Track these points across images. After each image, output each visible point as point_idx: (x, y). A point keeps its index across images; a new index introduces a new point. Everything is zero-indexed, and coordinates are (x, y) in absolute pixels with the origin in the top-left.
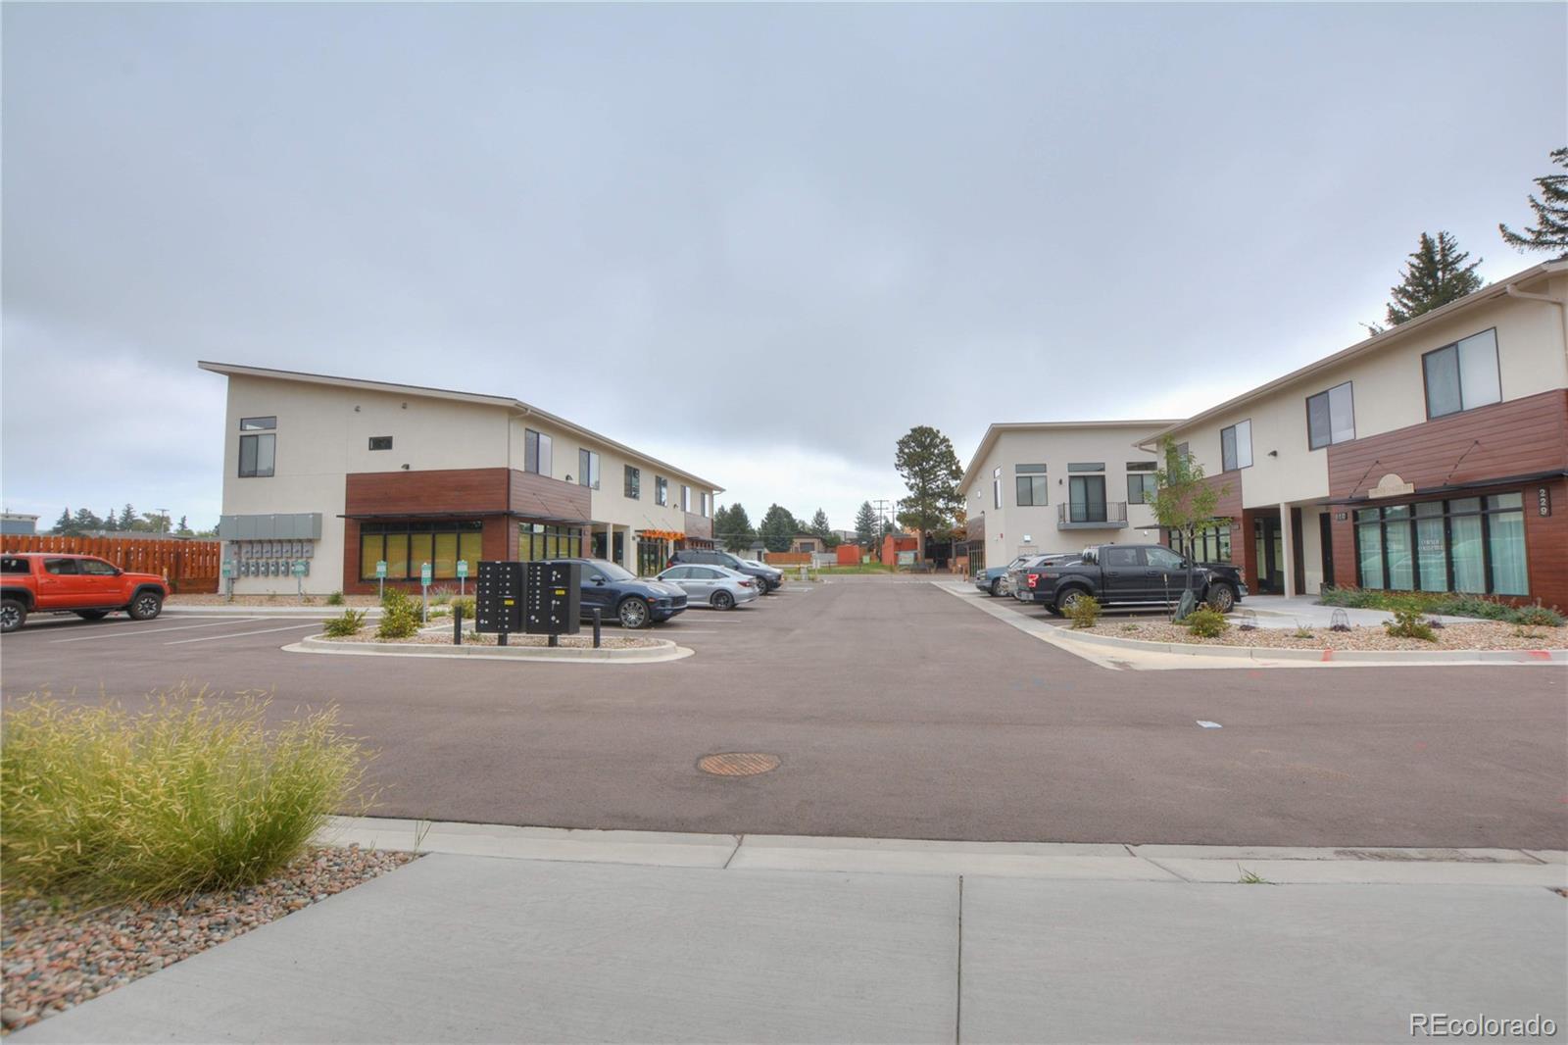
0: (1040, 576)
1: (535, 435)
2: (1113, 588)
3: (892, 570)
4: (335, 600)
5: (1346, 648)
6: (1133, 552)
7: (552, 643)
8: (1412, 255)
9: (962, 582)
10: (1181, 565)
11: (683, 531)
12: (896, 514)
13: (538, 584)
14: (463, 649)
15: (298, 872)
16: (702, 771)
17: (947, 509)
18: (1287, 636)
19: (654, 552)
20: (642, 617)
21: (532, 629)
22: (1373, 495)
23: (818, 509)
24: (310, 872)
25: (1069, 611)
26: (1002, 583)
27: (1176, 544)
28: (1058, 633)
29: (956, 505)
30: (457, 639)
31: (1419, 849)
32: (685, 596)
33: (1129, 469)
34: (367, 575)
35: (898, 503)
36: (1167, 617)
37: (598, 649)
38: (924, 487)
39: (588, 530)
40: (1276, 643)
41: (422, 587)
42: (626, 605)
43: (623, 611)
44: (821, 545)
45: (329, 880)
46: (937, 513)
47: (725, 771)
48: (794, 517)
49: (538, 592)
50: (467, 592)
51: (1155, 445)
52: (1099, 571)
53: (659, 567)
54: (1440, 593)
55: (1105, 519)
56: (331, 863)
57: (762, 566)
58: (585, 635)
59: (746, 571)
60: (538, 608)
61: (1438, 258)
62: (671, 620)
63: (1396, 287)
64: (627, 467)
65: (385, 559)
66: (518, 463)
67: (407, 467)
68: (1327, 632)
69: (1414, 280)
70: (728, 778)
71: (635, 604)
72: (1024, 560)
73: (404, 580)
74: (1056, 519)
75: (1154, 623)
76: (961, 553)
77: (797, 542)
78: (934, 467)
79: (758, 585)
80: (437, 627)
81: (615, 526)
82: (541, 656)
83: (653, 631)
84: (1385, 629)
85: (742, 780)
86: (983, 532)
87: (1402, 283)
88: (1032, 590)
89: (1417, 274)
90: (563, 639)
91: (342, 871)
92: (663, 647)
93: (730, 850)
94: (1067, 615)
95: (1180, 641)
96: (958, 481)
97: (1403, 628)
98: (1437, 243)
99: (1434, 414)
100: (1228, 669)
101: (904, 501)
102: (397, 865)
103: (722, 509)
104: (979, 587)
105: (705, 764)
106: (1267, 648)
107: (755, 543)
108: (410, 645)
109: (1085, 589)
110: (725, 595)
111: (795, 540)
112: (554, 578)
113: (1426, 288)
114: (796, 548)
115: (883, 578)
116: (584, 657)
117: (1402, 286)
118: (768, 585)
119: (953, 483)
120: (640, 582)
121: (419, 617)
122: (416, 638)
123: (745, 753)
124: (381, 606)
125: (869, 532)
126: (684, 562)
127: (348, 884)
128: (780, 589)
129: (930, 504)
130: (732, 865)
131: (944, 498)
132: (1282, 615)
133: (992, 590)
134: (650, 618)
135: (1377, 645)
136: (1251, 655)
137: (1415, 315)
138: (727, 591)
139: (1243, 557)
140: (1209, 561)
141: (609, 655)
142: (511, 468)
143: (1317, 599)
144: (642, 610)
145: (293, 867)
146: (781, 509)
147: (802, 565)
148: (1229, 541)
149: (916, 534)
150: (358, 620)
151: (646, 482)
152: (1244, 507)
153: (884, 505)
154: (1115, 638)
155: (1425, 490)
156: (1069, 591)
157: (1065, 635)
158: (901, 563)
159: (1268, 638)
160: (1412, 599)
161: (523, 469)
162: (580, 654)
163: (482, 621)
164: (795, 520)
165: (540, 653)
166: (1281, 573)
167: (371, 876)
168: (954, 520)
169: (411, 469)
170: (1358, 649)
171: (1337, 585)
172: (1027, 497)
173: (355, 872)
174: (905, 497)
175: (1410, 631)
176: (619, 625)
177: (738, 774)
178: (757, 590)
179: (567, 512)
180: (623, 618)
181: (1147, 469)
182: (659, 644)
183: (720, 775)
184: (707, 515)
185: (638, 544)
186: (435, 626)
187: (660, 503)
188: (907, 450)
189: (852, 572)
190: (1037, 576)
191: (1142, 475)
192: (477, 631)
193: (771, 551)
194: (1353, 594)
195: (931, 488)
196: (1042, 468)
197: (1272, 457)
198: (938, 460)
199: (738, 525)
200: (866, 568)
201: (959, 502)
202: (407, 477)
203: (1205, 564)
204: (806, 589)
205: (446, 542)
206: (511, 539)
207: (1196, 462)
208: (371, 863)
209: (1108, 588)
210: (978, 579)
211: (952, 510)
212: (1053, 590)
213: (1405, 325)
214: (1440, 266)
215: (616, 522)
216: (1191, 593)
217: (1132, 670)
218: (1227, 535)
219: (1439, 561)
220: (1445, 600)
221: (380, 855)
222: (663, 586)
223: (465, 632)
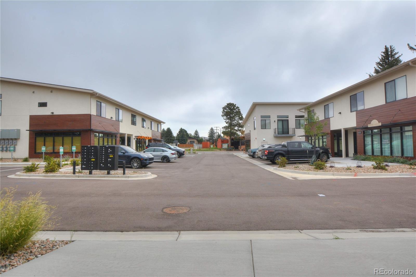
0: (269, 151)
1: (100, 103)
2: (291, 155)
3: (220, 150)
4: (26, 160)
5: (361, 173)
6: (297, 144)
7: (108, 173)
8: (382, 52)
9: (243, 154)
10: (312, 148)
11: (151, 137)
12: (222, 132)
13: (103, 153)
14: (76, 176)
15: (29, 249)
16: (164, 213)
17: (238, 130)
18: (344, 169)
19: (141, 143)
20: (139, 165)
21: (101, 169)
22: (369, 126)
23: (196, 130)
24: (33, 248)
25: (278, 162)
26: (256, 154)
27: (310, 141)
28: (275, 169)
29: (241, 128)
30: (74, 172)
31: (384, 229)
32: (153, 158)
33: (296, 117)
34: (38, 151)
35: (223, 128)
36: (308, 164)
37: (125, 175)
38: (231, 123)
39: (118, 136)
40: (340, 171)
41: (60, 155)
42: (133, 161)
43: (132, 163)
44: (197, 142)
45: (41, 251)
46: (235, 131)
47: (172, 212)
48: (188, 132)
49: (103, 156)
50: (76, 157)
51: (304, 110)
52: (287, 149)
53: (143, 148)
54: (388, 156)
55: (288, 133)
56: (40, 245)
57: (178, 148)
58: (120, 171)
59: (173, 150)
60: (103, 161)
61: (390, 53)
62: (149, 166)
63: (377, 62)
64: (132, 114)
65: (44, 146)
66: (94, 112)
67: (53, 113)
68: (355, 168)
69: (382, 60)
70: (173, 214)
71: (136, 161)
72: (263, 146)
73: (52, 153)
74: (273, 133)
75: (304, 165)
76: (243, 144)
77: (189, 141)
78: (234, 116)
79: (177, 154)
80: (66, 169)
81: (128, 135)
82: (105, 178)
83: (143, 169)
84: (372, 167)
85: (178, 215)
86: (250, 137)
87: (379, 61)
88: (266, 155)
89: (383, 58)
90: (112, 172)
91: (45, 247)
92: (147, 174)
93: (177, 236)
94: (277, 163)
95: (312, 171)
96: (242, 121)
97: (377, 167)
98: (389, 49)
99: (388, 101)
100: (327, 179)
101: (225, 127)
102: (64, 245)
103: (164, 129)
104: (249, 155)
105: (164, 210)
106: (338, 173)
107: (175, 141)
108: (57, 175)
109: (283, 155)
110: (166, 157)
111: (188, 140)
112: (109, 151)
113: (386, 62)
114: (188, 143)
115: (218, 152)
116: (120, 178)
117: (379, 62)
118: (180, 154)
119: (240, 122)
120: (138, 153)
121: (59, 165)
122: (59, 172)
123: (178, 207)
124: (45, 162)
125: (213, 137)
126: (152, 147)
127: (48, 251)
128: (184, 156)
129: (233, 128)
130: (178, 240)
131: (237, 126)
132: (342, 163)
133: (253, 156)
134: (142, 165)
135: (370, 172)
136: (333, 175)
137: (382, 71)
138: (167, 156)
139: (330, 145)
140: (320, 146)
141: (128, 177)
142: (91, 114)
143: (352, 158)
144: (139, 162)
145: (26, 247)
146: (184, 129)
147: (191, 148)
148: (326, 141)
149: (228, 138)
150: (37, 166)
151: (138, 120)
152: (331, 130)
153: (218, 128)
154: (292, 170)
155: (385, 124)
156: (278, 156)
157: (276, 169)
158: (223, 147)
159: (338, 170)
160: (380, 158)
161: (96, 115)
162: (118, 177)
163: (83, 166)
164: (188, 133)
165: (104, 177)
166: (342, 151)
167: (56, 249)
168: (240, 134)
169: (54, 114)
170: (365, 173)
171: (358, 154)
172: (264, 126)
173: (50, 248)
174: (225, 126)
175: (379, 167)
176: (131, 168)
177: (176, 213)
178: (177, 156)
179: (110, 129)
180: (132, 165)
181: (301, 118)
182: (145, 173)
183: (171, 214)
184: (159, 131)
185: (136, 141)
186: (65, 168)
187: (143, 127)
188: (225, 111)
189: (207, 150)
190: (268, 151)
191: (300, 120)
192: (81, 170)
193: (180, 144)
194: (363, 157)
195: (233, 123)
196: (269, 117)
197: (339, 114)
198: (236, 114)
199: (169, 135)
200: (212, 149)
201: (242, 128)
202: (52, 117)
203: (319, 147)
204: (193, 156)
205: (68, 140)
206: (91, 139)
207: (317, 115)
208: (55, 244)
209: (290, 155)
210: (249, 152)
211: (240, 130)
212: (273, 156)
213: (379, 74)
214: (390, 56)
215: (128, 133)
216: (315, 156)
217: (298, 180)
218: (326, 138)
219: (388, 147)
220: (390, 158)
221: (58, 242)
222: (146, 155)
223: (77, 170)
